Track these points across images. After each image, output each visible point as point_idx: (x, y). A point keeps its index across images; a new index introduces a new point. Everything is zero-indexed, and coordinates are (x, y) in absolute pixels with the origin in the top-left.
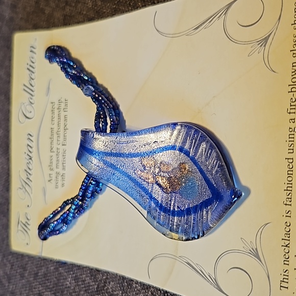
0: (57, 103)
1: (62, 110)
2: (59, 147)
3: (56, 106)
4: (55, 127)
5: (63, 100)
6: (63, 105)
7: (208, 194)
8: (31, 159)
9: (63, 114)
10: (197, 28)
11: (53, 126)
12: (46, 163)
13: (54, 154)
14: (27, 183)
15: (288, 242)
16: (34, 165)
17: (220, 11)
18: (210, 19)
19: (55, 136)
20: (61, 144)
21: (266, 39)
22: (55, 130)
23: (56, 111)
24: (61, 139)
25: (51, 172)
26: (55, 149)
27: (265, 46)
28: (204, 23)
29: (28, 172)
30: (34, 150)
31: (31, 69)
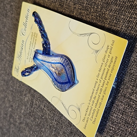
0: (34, 33)
1: (35, 36)
2: (32, 49)
3: (33, 34)
4: (32, 41)
5: (36, 33)
6: (36, 35)
7: (67, 81)
8: (22, 49)
9: (35, 38)
10: (80, 35)
11: (31, 41)
12: (27, 52)
13: (30, 51)
14: (20, 56)
15: (87, 111)
16: (23, 51)
17: (88, 34)
18: (85, 34)
19: (32, 45)
20: (33, 48)
21: (98, 51)
22: (32, 42)
23: (33, 36)
24: (33, 46)
25: (28, 56)
26: (30, 49)
27: (97, 53)
28: (83, 34)
29: (21, 53)
30: (24, 46)
31: (27, 17)
